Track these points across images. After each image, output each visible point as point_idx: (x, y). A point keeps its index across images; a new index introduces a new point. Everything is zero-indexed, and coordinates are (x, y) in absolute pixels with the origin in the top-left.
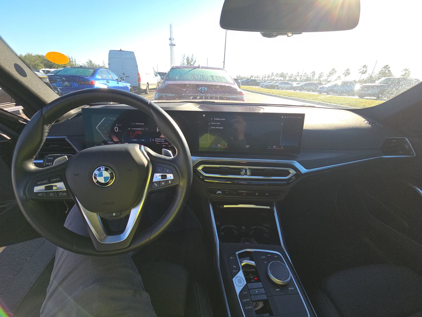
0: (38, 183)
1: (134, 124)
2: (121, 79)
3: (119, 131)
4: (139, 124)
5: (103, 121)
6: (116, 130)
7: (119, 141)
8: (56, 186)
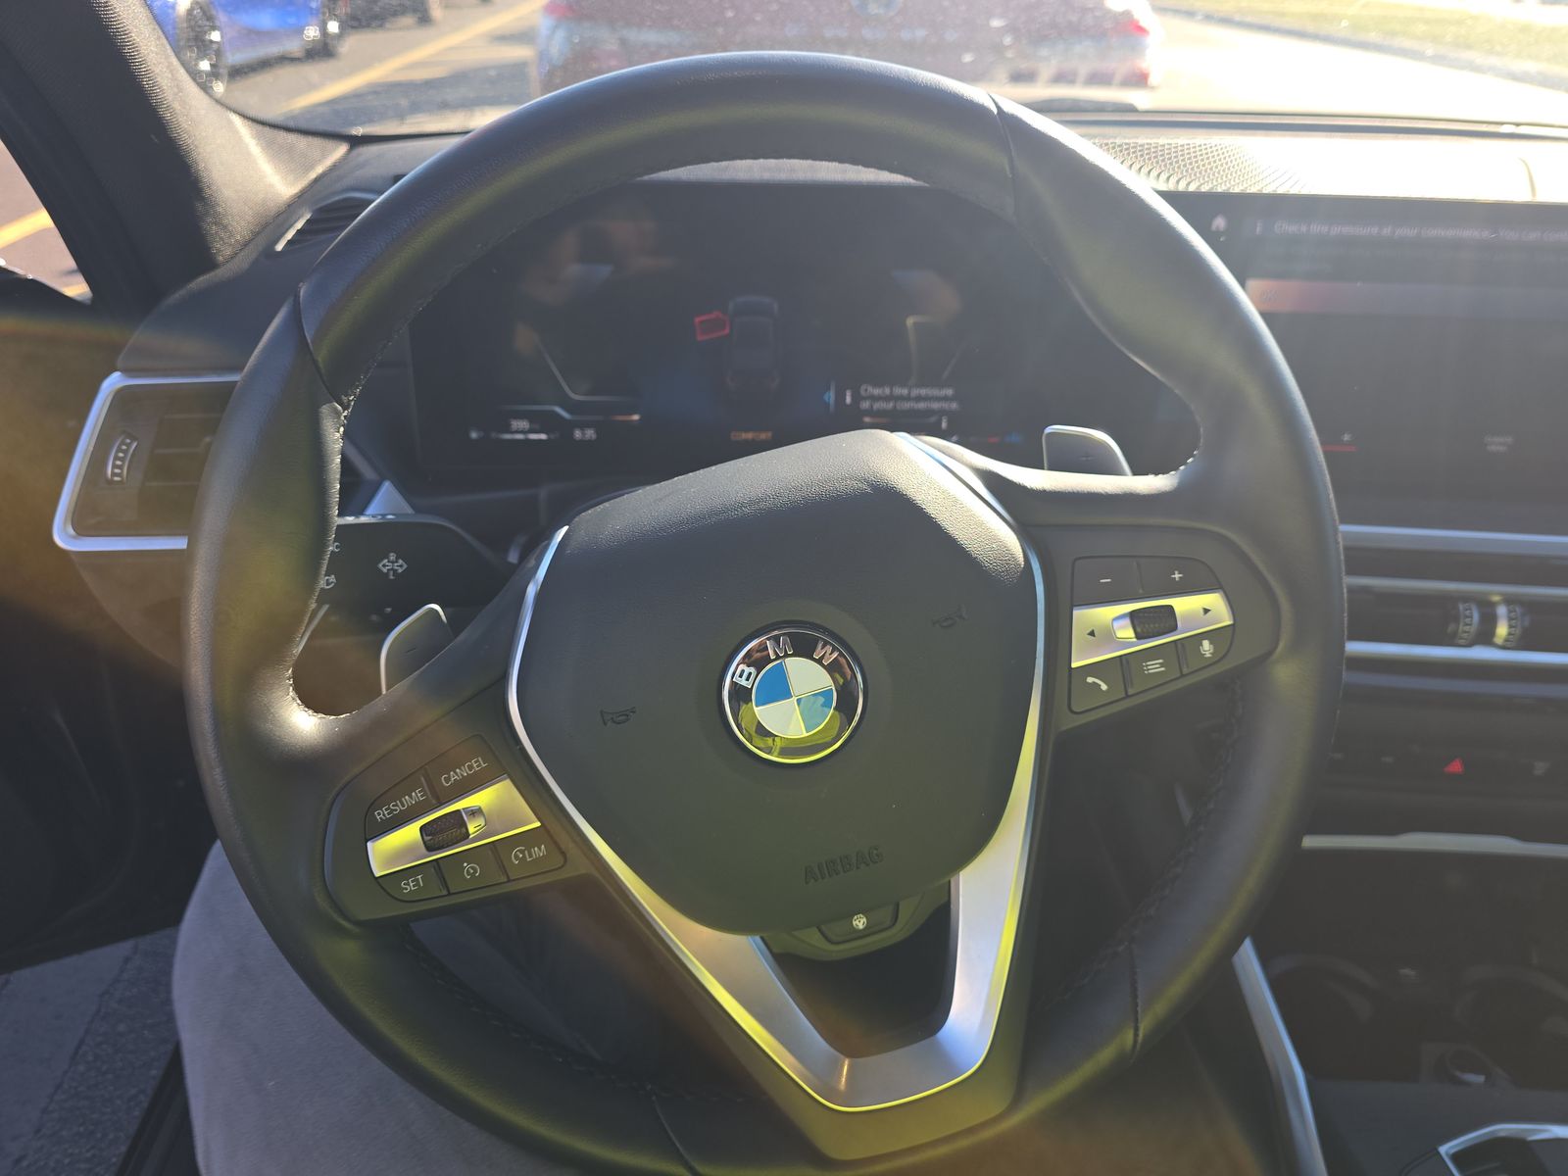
0: (381, 814)
8: (475, 812)
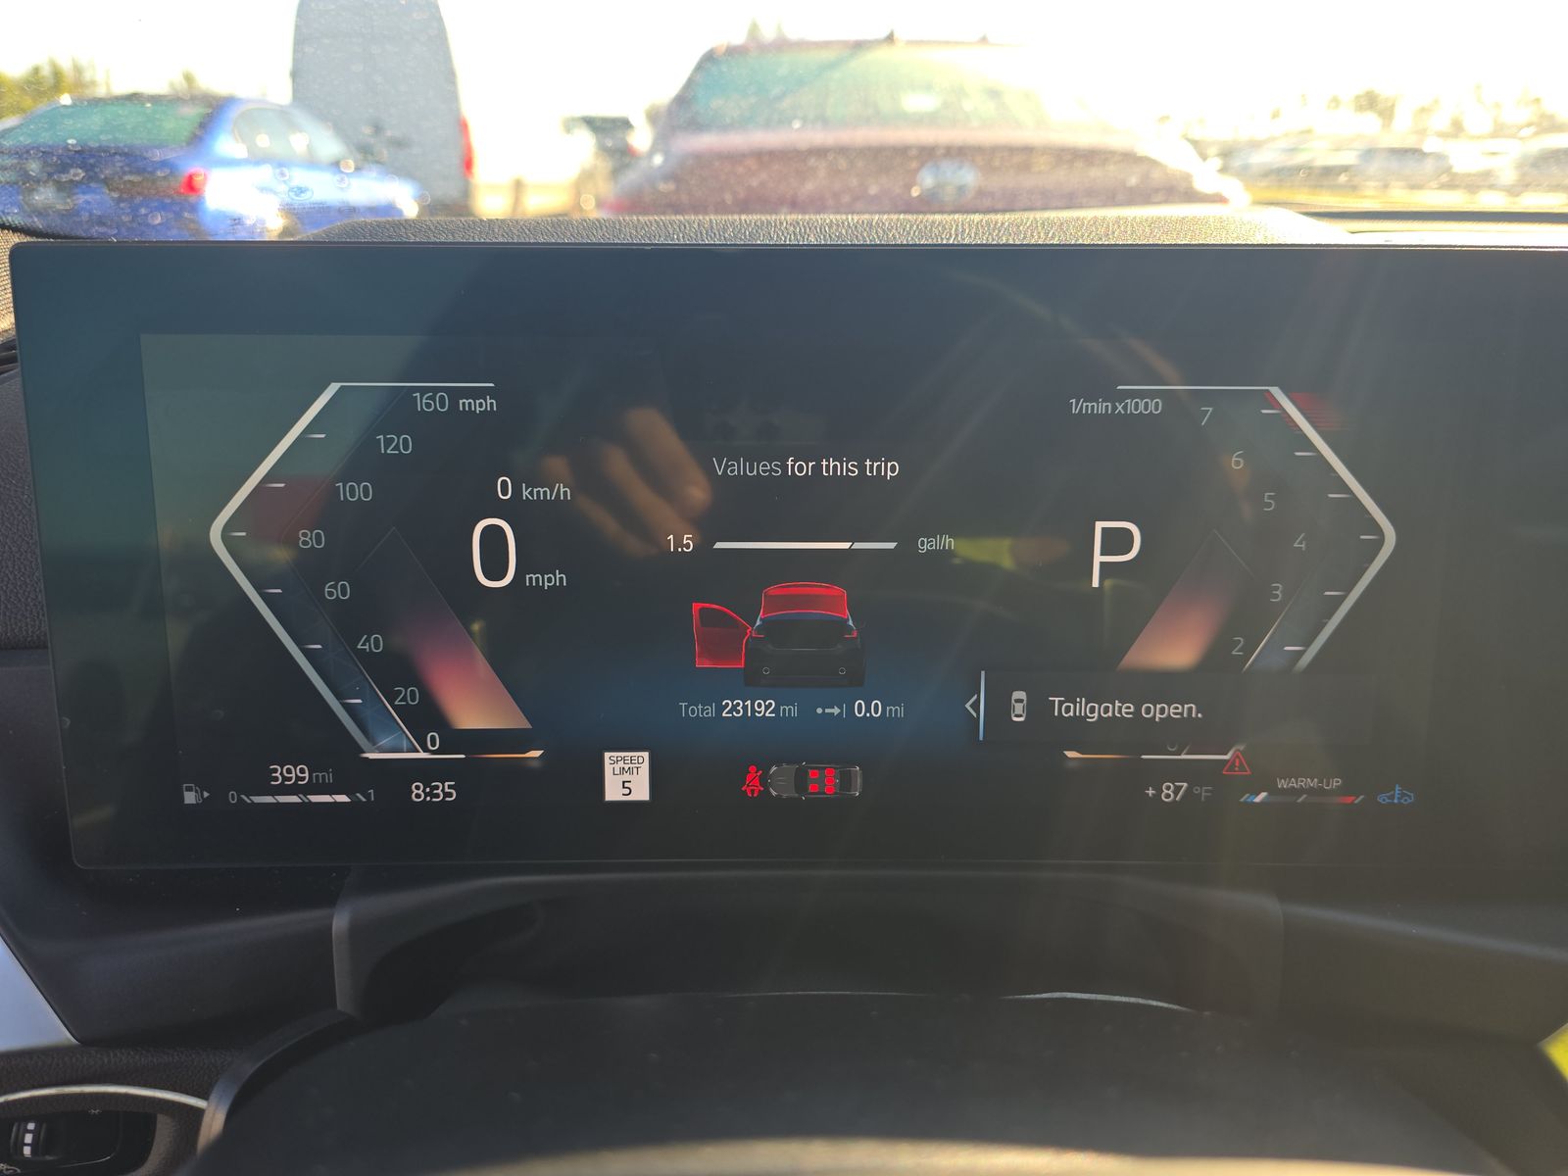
1: (762, 468)
2: (366, 155)
3: (531, 578)
4: (829, 466)
5: (309, 429)
6: (495, 569)
7: (521, 722)
